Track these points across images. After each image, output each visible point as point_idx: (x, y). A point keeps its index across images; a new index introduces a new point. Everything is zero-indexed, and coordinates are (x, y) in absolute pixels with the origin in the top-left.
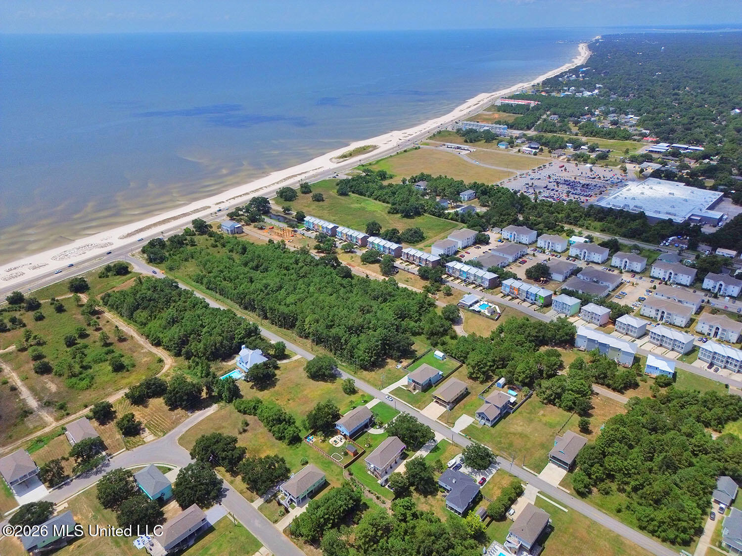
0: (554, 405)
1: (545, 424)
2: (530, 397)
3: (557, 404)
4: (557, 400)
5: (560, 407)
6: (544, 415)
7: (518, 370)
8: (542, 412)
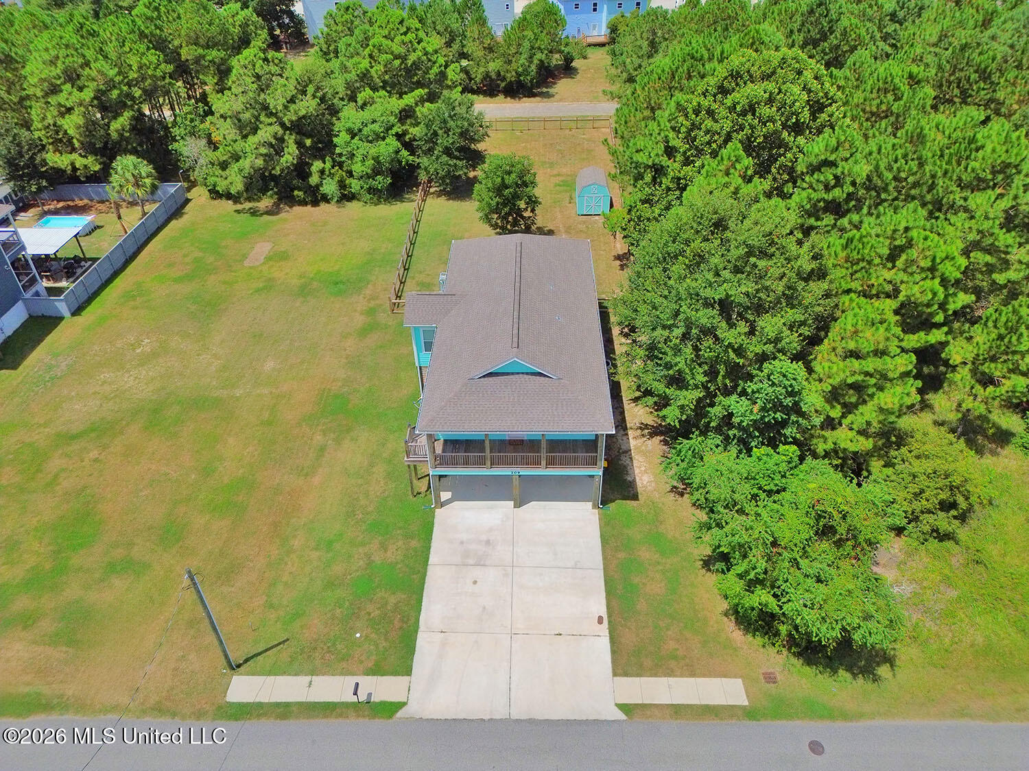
0: (316, 198)
1: (305, 291)
2: (177, 212)
3: (330, 187)
4: (317, 165)
5: (347, 197)
6: (281, 257)
7: (36, 71)
8: (263, 249)
